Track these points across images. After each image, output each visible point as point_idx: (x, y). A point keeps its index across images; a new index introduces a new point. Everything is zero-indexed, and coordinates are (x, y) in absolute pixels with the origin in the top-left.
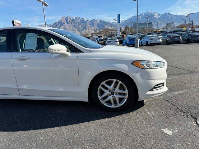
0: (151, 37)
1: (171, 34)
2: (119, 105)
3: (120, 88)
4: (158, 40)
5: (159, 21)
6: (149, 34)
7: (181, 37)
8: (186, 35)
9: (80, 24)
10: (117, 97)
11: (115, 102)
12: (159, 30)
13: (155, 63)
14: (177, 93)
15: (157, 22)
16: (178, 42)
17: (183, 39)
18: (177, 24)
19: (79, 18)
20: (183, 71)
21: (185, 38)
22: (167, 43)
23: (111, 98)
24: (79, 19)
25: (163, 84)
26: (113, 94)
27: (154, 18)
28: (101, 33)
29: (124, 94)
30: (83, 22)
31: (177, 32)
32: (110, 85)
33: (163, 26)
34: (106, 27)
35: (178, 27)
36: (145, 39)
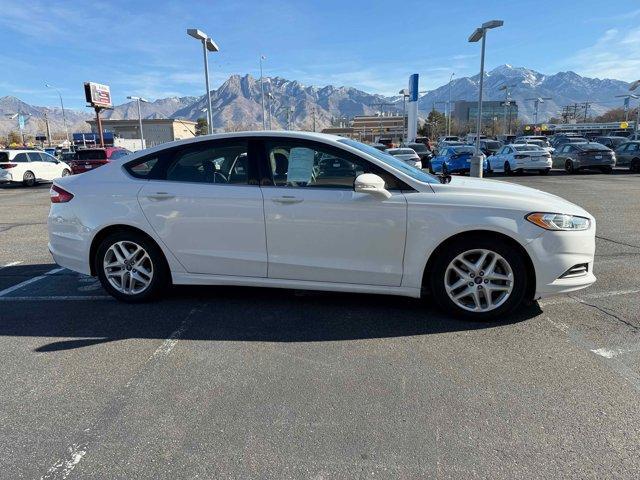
0: (518, 149)
1: (584, 143)
2: (491, 307)
3: (496, 270)
4: (542, 161)
5: (542, 101)
6: (510, 139)
7: (613, 153)
8: (631, 148)
9: (285, 100)
10: (488, 288)
11: (483, 301)
12: (540, 125)
13: (572, 219)
14: (615, 293)
15: (537, 102)
16: (605, 169)
17: (619, 159)
18: (598, 110)
19: (283, 81)
20: (625, 249)
21: (629, 156)
22: (570, 170)
23: (473, 290)
24: (284, 86)
25: (586, 265)
26: (481, 282)
27: (524, 86)
28: (351, 131)
29: (504, 283)
30: (295, 95)
31: (598, 134)
32: (474, 262)
33: (552, 115)
34: (366, 113)
35: (600, 120)
36: (501, 157)
